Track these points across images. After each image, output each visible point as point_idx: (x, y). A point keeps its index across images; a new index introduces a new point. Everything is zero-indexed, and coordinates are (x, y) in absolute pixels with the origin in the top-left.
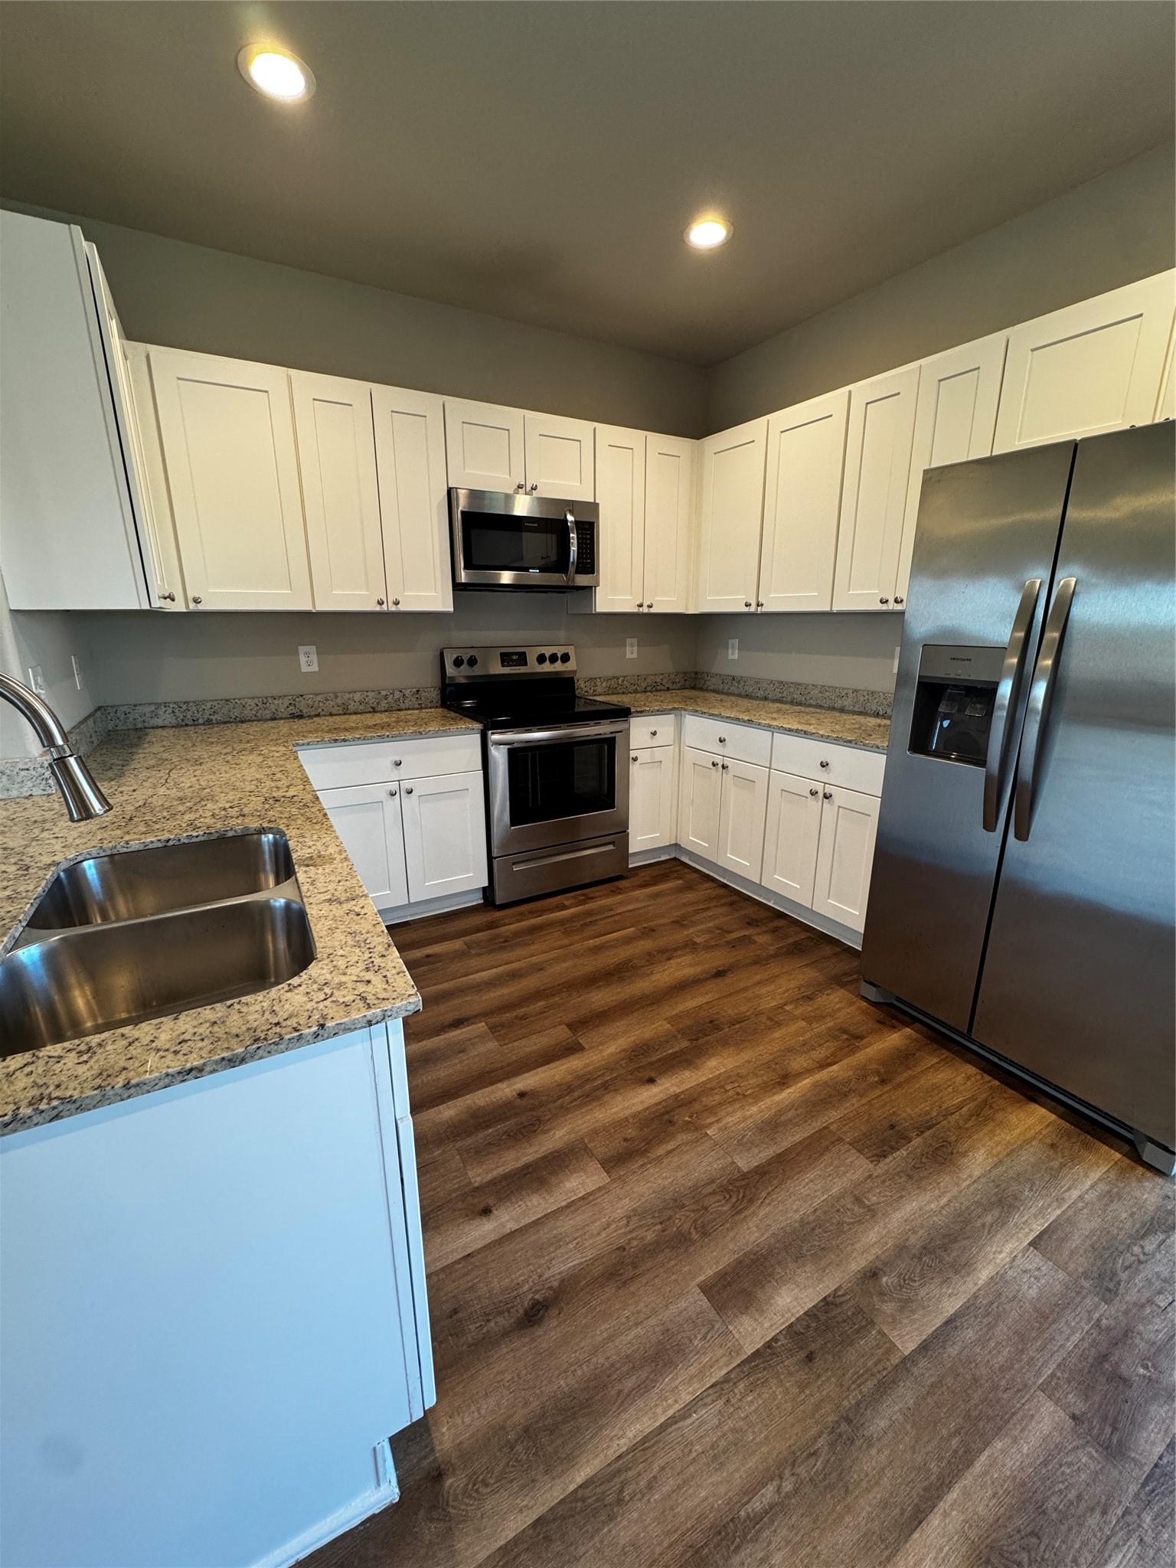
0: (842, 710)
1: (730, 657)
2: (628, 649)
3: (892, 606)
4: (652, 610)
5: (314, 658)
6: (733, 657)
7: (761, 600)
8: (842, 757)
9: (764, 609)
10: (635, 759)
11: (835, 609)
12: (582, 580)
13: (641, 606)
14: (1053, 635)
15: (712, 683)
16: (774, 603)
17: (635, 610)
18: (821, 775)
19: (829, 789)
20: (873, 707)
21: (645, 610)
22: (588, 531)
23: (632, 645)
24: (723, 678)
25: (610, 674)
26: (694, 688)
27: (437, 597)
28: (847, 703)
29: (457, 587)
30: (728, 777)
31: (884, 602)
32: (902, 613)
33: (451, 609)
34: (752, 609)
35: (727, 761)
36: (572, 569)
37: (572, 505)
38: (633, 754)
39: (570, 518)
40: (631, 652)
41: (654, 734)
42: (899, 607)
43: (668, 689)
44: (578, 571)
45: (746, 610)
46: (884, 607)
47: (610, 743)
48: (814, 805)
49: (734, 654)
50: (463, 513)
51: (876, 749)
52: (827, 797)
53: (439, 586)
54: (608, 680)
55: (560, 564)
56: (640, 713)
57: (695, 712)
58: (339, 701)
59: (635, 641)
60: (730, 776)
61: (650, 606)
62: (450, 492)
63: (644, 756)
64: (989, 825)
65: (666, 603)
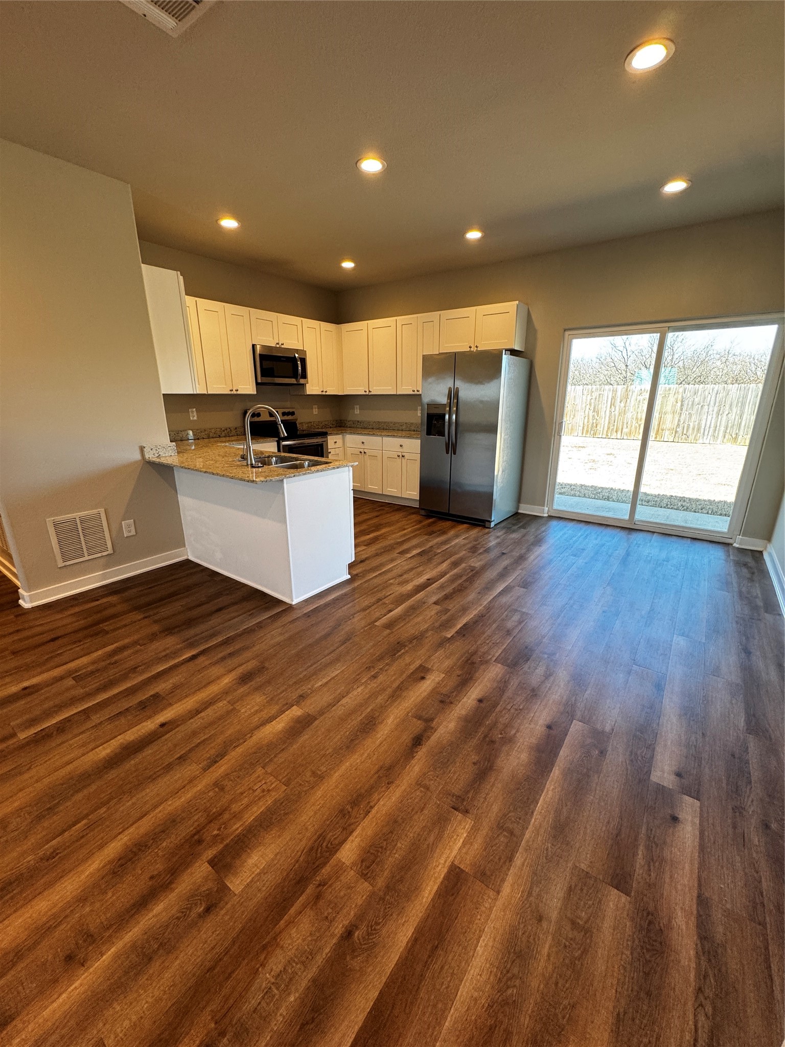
0: (402, 430)
1: (356, 413)
2: (314, 410)
3: (416, 393)
4: (327, 394)
5: (195, 414)
6: (357, 412)
7: (371, 390)
8: (407, 442)
9: (372, 393)
10: (330, 453)
11: (398, 393)
12: (302, 381)
13: (323, 391)
14: (455, 401)
15: (348, 424)
16: (376, 390)
17: (320, 393)
18: (401, 450)
19: (403, 454)
20: (413, 428)
21: (324, 393)
22: (303, 361)
23: (315, 408)
24: (354, 422)
25: (308, 421)
26: (340, 427)
27: (249, 388)
28: (404, 427)
29: (257, 384)
30: (366, 457)
31: (414, 391)
32: (421, 395)
33: (256, 393)
34: (367, 393)
35: (366, 451)
36: (299, 377)
37: (297, 351)
38: (329, 451)
39: (297, 355)
40: (315, 411)
41: (336, 442)
42: (418, 393)
43: (331, 427)
44: (302, 378)
45: (365, 393)
46: (414, 393)
47: (321, 445)
48: (399, 460)
49: (357, 411)
50: (260, 355)
51: (417, 438)
52: (403, 456)
53: (251, 384)
54: (308, 423)
55: (295, 375)
56: (331, 434)
57: (351, 433)
58: (206, 432)
59: (316, 406)
60: (367, 456)
61: (326, 392)
62: (254, 346)
63: (332, 451)
64: (447, 453)
65: (332, 391)
